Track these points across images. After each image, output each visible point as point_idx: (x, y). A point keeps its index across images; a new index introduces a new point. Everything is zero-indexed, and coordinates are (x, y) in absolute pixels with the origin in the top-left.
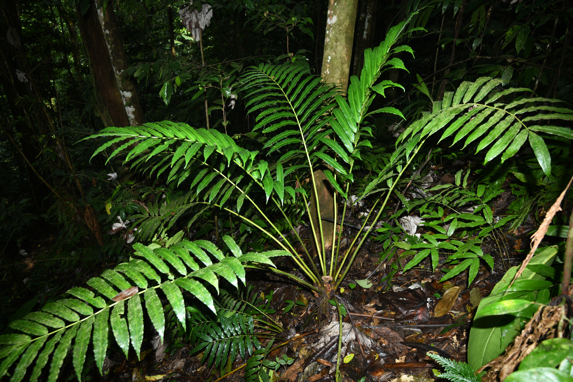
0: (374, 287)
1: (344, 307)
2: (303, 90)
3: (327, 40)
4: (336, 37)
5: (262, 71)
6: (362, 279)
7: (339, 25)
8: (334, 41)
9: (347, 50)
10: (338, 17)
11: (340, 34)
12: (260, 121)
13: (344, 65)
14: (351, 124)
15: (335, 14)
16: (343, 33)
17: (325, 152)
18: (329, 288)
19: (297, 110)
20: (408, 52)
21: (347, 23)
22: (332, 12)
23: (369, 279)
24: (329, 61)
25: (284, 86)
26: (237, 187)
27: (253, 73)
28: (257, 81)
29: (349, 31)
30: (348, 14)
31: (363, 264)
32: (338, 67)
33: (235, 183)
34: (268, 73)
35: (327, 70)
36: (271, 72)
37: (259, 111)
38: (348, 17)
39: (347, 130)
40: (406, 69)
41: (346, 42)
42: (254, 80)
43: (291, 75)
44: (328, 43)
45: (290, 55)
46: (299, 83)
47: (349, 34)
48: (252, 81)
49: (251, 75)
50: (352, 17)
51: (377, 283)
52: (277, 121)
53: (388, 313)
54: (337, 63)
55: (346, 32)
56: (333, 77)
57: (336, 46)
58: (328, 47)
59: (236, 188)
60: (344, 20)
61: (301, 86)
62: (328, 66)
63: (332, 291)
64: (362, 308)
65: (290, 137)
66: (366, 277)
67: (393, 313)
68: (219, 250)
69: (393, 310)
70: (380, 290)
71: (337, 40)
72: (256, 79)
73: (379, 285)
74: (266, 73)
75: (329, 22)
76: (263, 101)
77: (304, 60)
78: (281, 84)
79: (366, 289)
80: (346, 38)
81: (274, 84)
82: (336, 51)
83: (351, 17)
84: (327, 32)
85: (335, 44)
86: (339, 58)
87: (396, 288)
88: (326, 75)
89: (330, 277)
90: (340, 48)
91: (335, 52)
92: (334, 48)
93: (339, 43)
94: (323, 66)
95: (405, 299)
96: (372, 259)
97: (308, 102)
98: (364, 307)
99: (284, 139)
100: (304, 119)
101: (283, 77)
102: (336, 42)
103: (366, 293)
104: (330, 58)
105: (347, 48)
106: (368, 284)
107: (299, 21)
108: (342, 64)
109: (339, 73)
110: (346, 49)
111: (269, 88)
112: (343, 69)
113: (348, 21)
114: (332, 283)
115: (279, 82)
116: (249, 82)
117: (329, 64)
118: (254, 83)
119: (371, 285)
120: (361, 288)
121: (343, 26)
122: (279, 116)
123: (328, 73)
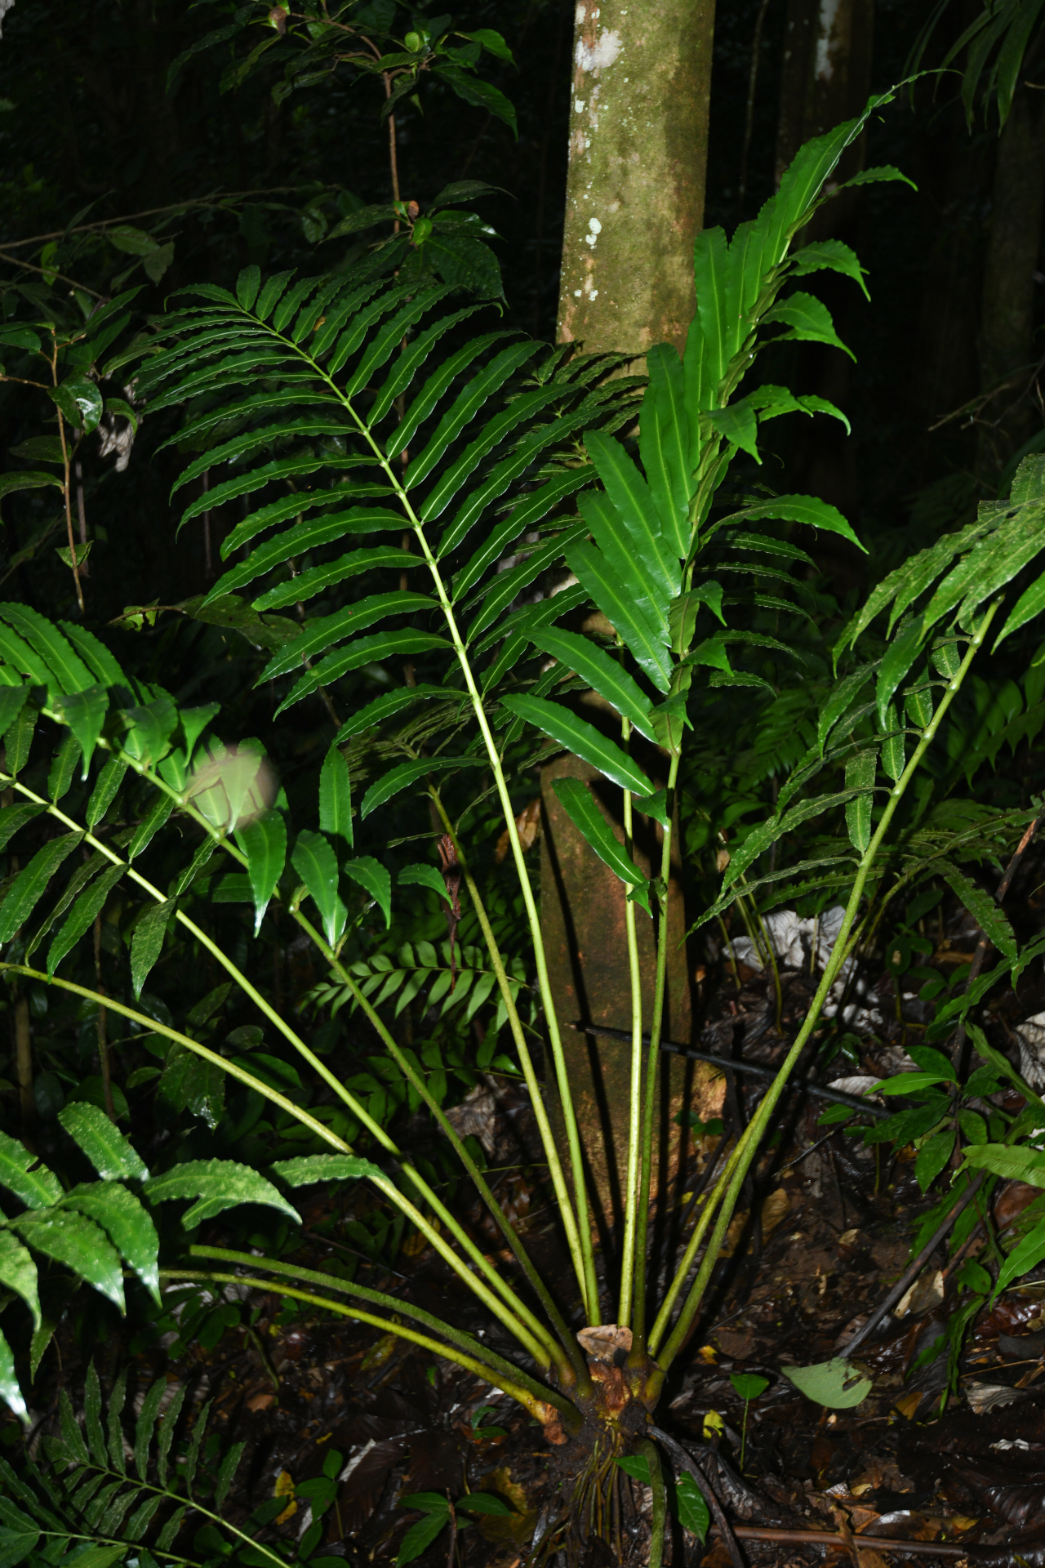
0: (882, 1398)
1: (700, 1492)
2: (445, 404)
3: (579, 142)
4: (623, 132)
5: (253, 311)
6: (817, 1360)
7: (634, 76)
8: (611, 147)
9: (678, 190)
10: (626, 35)
11: (637, 113)
12: (239, 556)
13: (666, 259)
14: (656, 565)
15: (608, 21)
16: (655, 112)
17: (553, 696)
18: (618, 1391)
19: (419, 497)
20: (843, 276)
21: (669, 63)
22: (596, 14)
23: (853, 1360)
24: (591, 240)
25: (356, 385)
26: (132, 874)
27: (208, 322)
28: (229, 366)
29: (685, 100)
30: (671, 24)
31: (832, 1282)
32: (637, 269)
33: (123, 855)
34: (280, 325)
35: (588, 286)
36: (296, 317)
37: (233, 512)
38: (676, 37)
39: (641, 593)
40: (839, 344)
41: (673, 152)
42: (214, 361)
43: (391, 335)
44: (582, 157)
45: (401, 209)
46: (423, 374)
47: (684, 114)
48: (203, 364)
49: (198, 332)
50: (694, 37)
51: (896, 1380)
52: (327, 554)
53: (934, 1525)
54: (633, 248)
55: (668, 105)
56: (617, 316)
57: (625, 171)
58: (584, 173)
59: (127, 879)
60: (657, 48)
61: (437, 386)
62: (590, 264)
63: (633, 1404)
64: (805, 1503)
65: (389, 624)
66: (836, 1353)
67: (963, 1524)
68: (44, 1169)
69: (962, 1509)
70: (909, 1412)
71: (625, 145)
72: (224, 354)
73: (905, 1390)
74: (269, 322)
75: (583, 58)
76: (257, 460)
77: (472, 233)
78: (342, 379)
79: (840, 1413)
80: (670, 131)
81: (307, 376)
82: (625, 193)
83: (689, 36)
84: (578, 106)
85: (616, 160)
86: (641, 227)
87: (981, 1395)
88: (583, 305)
89: (620, 1333)
90: (641, 180)
91: (619, 197)
92: (615, 179)
93: (636, 157)
94: (566, 263)
95: (1023, 1445)
96: (881, 1254)
97: (470, 460)
98: (814, 1501)
99: (359, 635)
100: (452, 539)
101: (352, 342)
102: (623, 152)
103: (836, 1434)
104: (595, 225)
105: (677, 177)
106: (848, 1385)
107: (440, 51)
108: (660, 252)
109: (647, 295)
110: (672, 184)
111: (288, 397)
112: (663, 276)
113: (675, 54)
114: (635, 1363)
115: (334, 368)
116: (188, 370)
117: (594, 254)
118: (211, 373)
119: (864, 1387)
120: (814, 1410)
121: (653, 78)
122: (331, 528)
123: (594, 295)
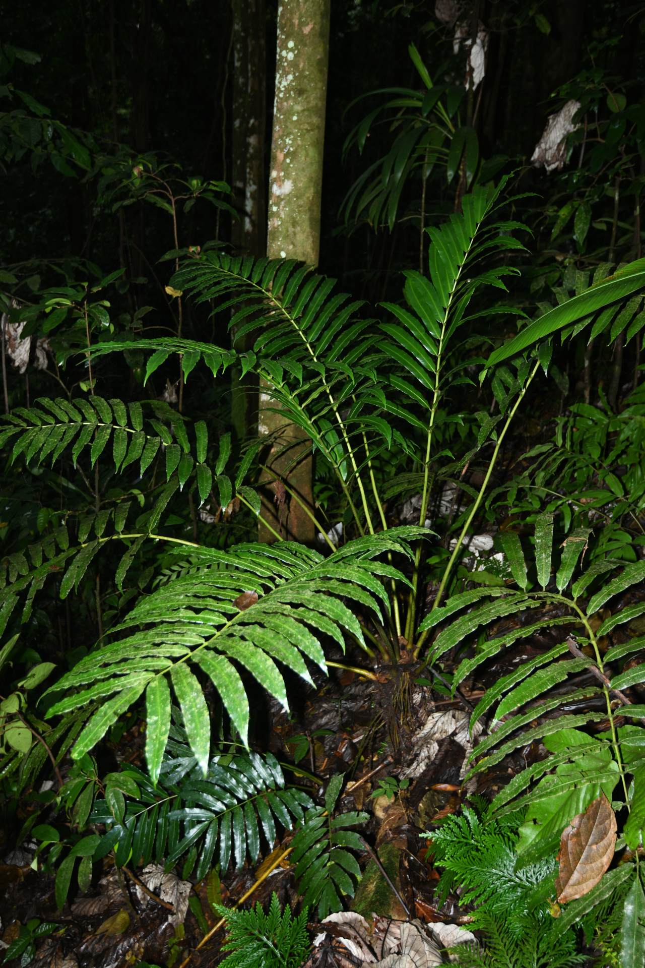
3: (275, 222)
4: (294, 218)
7: (298, 198)
8: (289, 225)
9: (313, 241)
10: (295, 182)
11: (299, 212)
15: (287, 177)
16: (305, 211)
21: (310, 194)
22: (282, 174)
29: (315, 208)
30: (311, 179)
38: (312, 184)
41: (311, 228)
44: (277, 228)
47: (316, 213)
55: (310, 210)
57: (295, 234)
58: (278, 234)
60: (306, 188)
71: (295, 224)
75: (276, 190)
80: (311, 219)
82: (295, 242)
83: (317, 184)
84: (273, 208)
85: (291, 229)
86: (301, 255)
90: (301, 237)
91: (293, 243)
92: (291, 237)
93: (299, 228)
102: (294, 226)
104: (283, 254)
105: (313, 237)
110: (311, 239)
113: (312, 191)
121: (305, 198)
